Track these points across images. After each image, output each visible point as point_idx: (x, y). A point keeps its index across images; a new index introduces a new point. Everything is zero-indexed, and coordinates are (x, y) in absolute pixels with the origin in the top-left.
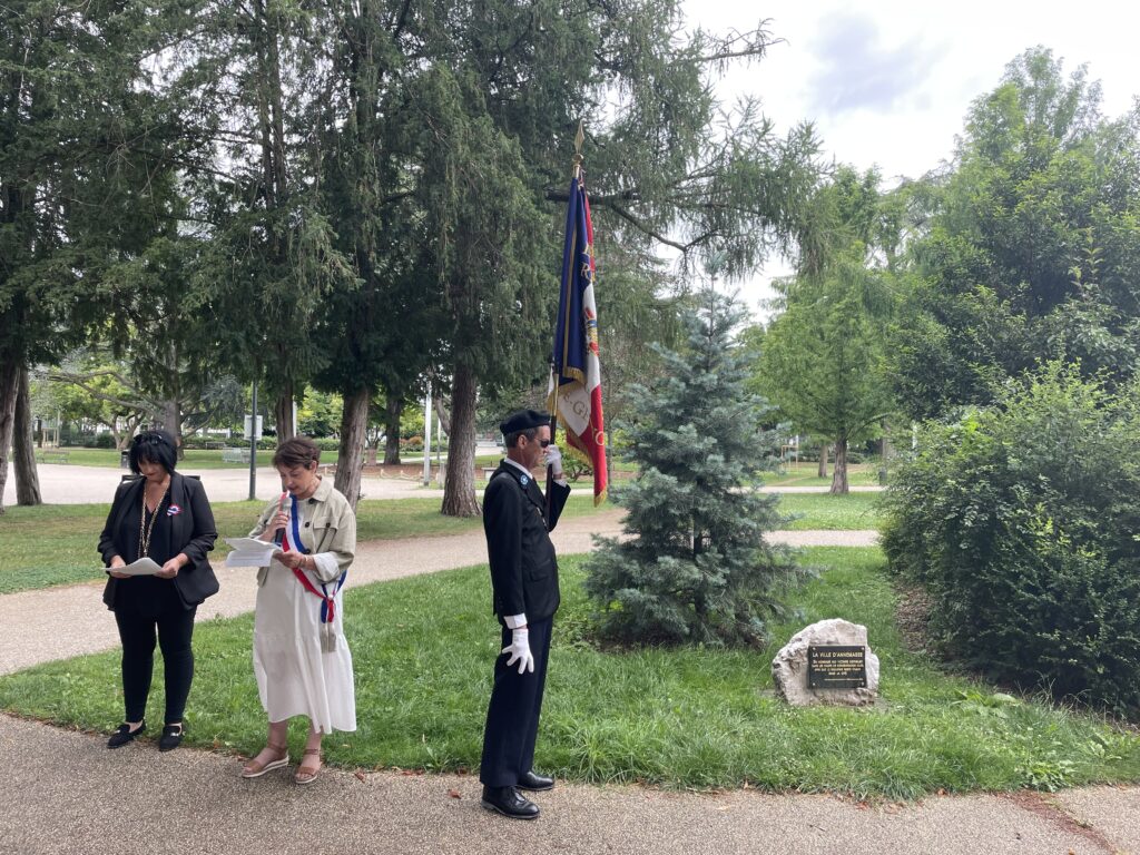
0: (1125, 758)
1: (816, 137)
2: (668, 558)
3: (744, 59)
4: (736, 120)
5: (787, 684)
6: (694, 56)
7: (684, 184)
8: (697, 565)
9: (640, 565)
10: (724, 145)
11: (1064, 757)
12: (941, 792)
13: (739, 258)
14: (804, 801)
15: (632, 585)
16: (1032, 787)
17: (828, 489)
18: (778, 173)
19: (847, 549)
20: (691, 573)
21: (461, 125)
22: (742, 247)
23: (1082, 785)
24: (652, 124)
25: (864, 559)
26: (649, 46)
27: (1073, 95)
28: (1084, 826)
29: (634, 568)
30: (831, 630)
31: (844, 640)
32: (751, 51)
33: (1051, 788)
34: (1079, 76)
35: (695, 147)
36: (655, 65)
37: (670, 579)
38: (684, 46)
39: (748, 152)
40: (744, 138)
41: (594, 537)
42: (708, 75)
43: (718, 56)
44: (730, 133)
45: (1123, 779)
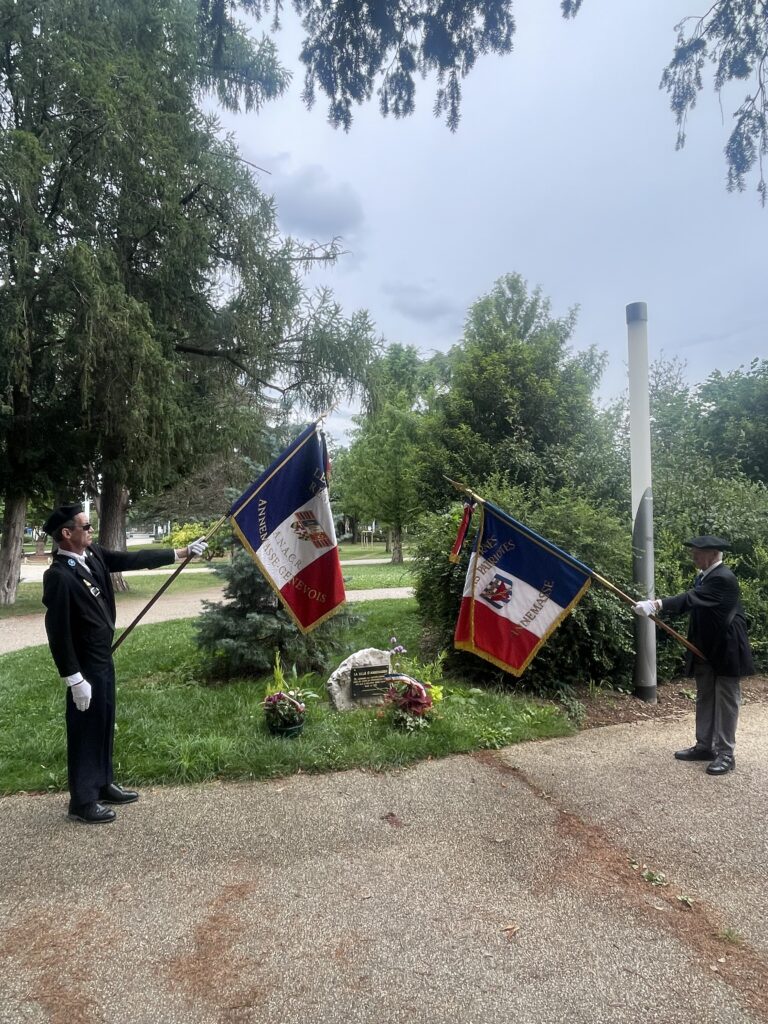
0: (542, 723)
1: (370, 320)
2: (254, 615)
3: (322, 262)
4: (316, 303)
5: (336, 697)
6: (286, 257)
7: (281, 346)
8: (277, 618)
9: (235, 621)
10: (308, 319)
11: (506, 726)
12: (430, 758)
13: (321, 400)
14: (339, 777)
15: (228, 636)
16: (486, 748)
17: (390, 560)
18: (346, 342)
19: (394, 600)
20: (272, 624)
21: (101, 290)
22: (323, 392)
23: (517, 743)
24: (258, 302)
25: (405, 606)
26: (253, 245)
27: (534, 304)
28: (514, 769)
29: (230, 623)
30: (367, 656)
31: (374, 662)
32: (327, 257)
33: (497, 746)
34: (537, 293)
35: (289, 319)
36: (257, 260)
37: (257, 629)
38: (280, 248)
39: (325, 326)
40: (323, 316)
41: (204, 602)
42: (297, 270)
43: (304, 258)
44: (312, 312)
45: (541, 736)
